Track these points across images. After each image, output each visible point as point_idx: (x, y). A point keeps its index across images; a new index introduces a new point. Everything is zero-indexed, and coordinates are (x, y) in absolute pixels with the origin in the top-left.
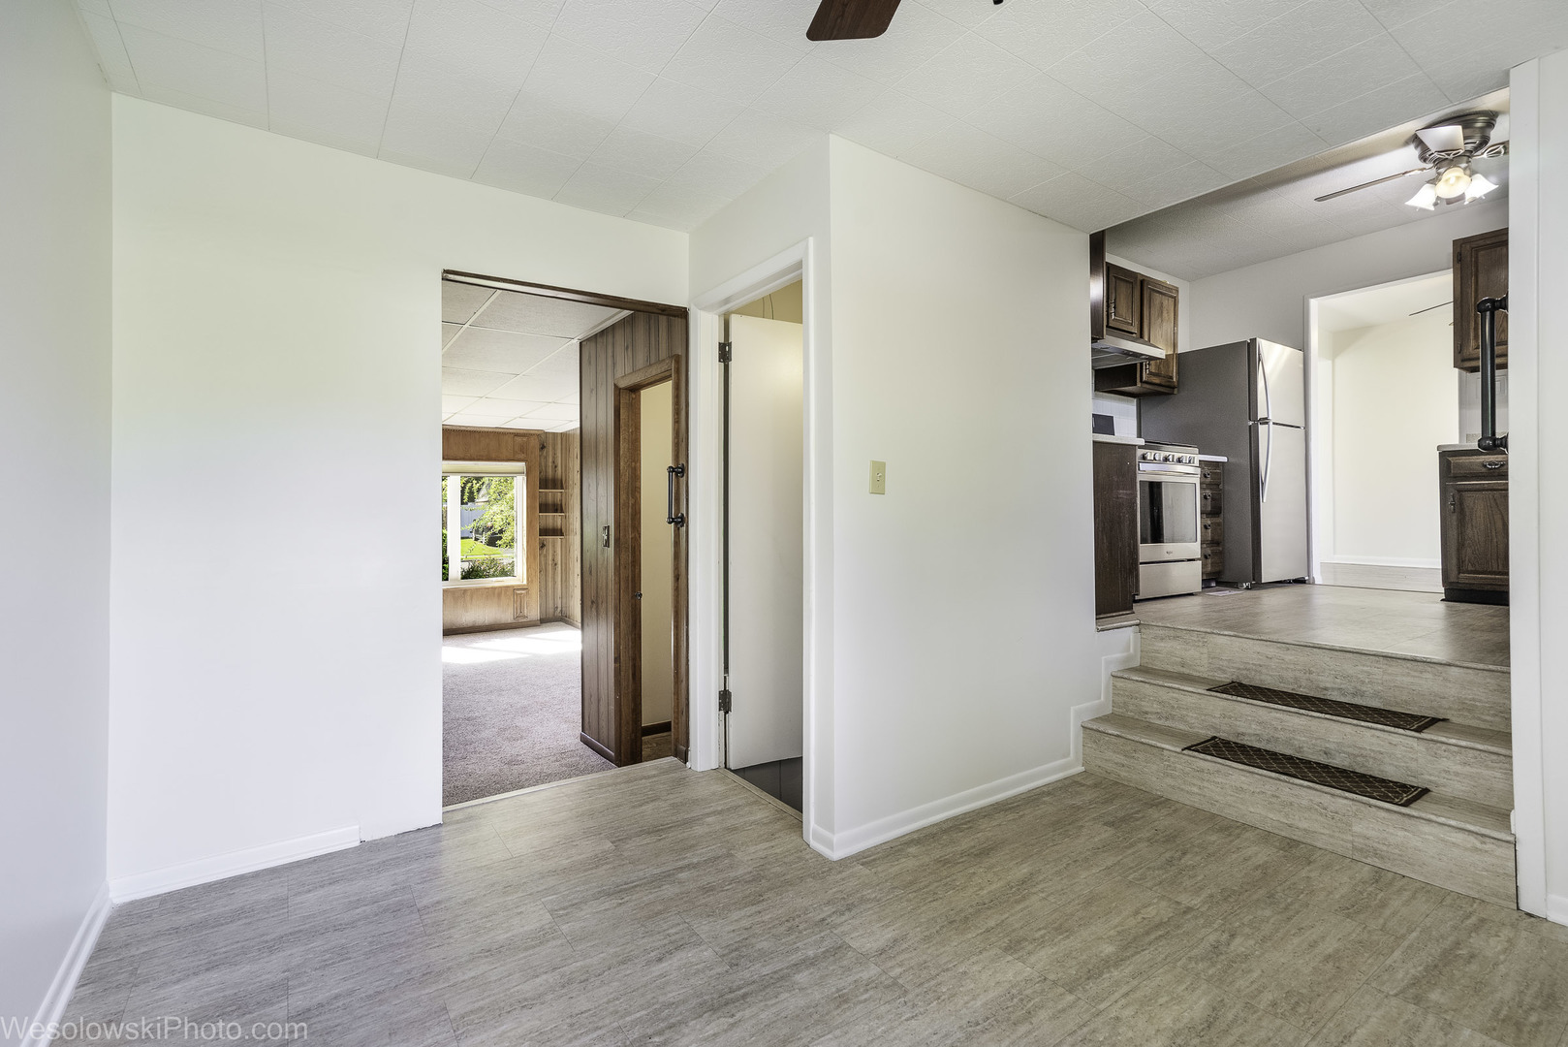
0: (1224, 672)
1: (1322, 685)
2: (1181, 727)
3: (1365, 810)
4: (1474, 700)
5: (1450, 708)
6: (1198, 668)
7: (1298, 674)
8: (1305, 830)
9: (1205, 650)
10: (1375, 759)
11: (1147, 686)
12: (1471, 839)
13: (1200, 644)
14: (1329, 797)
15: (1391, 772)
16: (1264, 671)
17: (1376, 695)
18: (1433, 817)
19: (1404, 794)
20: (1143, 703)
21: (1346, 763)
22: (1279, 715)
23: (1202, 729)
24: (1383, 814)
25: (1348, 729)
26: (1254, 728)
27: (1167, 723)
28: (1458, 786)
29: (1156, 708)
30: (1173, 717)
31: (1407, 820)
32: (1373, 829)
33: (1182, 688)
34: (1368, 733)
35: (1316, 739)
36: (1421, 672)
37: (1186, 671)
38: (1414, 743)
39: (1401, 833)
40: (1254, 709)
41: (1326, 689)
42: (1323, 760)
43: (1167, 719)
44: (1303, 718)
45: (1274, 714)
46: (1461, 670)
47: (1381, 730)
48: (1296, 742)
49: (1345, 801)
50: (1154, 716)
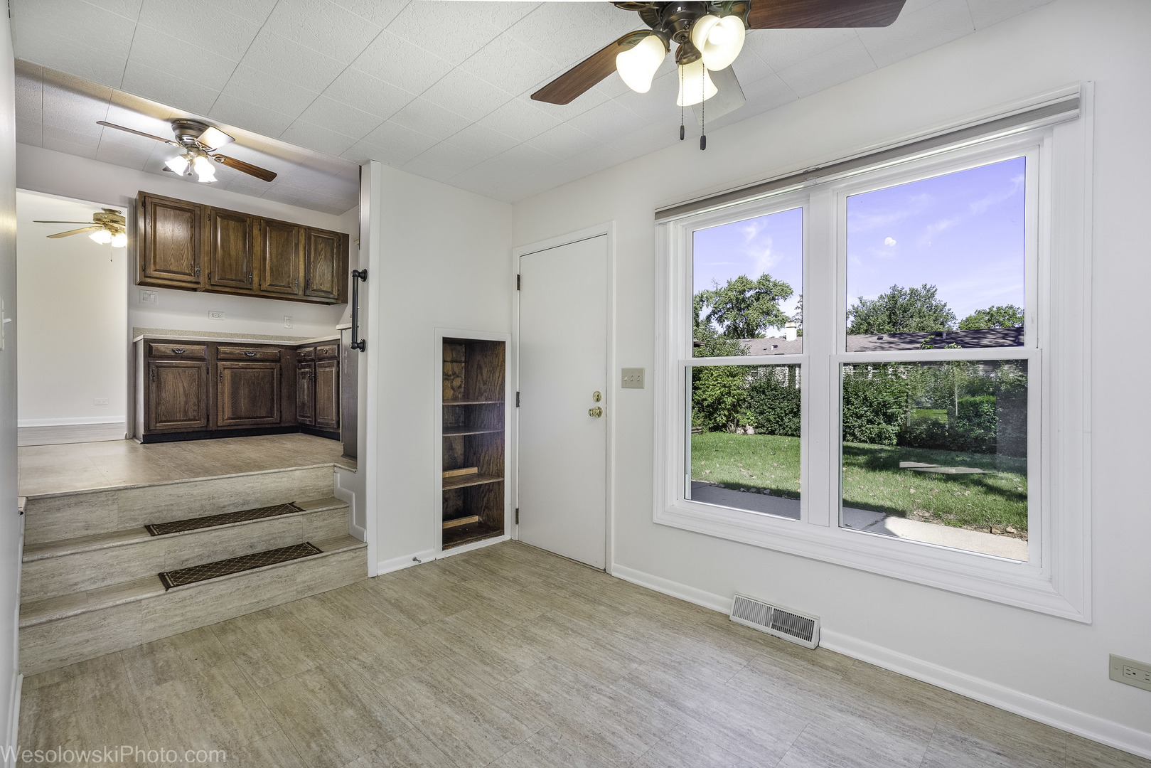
0: (135, 520)
1: (222, 505)
2: (121, 580)
3: (302, 565)
4: (306, 486)
5: (295, 495)
6: (106, 526)
7: (203, 502)
8: (269, 599)
9: (115, 506)
10: (280, 537)
11: (77, 556)
12: (347, 554)
13: (110, 502)
14: (283, 568)
15: (289, 541)
16: (175, 508)
17: (257, 500)
18: (337, 551)
19: (303, 550)
20: (70, 576)
21: (264, 548)
22: (218, 533)
23: (146, 572)
24: (313, 562)
25: (265, 524)
26: (198, 551)
27: (106, 583)
28: (321, 533)
29: (90, 573)
30: (112, 575)
31: (324, 560)
32: (308, 575)
33: (87, 549)
34: (276, 522)
35: (245, 540)
36: (281, 478)
37: (90, 532)
38: (300, 518)
39: (321, 569)
40: (197, 536)
41: (224, 507)
42: (250, 552)
43: (104, 579)
44: (236, 529)
45: (214, 534)
46: (301, 471)
47: (284, 518)
48: (230, 548)
49: (292, 566)
50: (87, 583)
